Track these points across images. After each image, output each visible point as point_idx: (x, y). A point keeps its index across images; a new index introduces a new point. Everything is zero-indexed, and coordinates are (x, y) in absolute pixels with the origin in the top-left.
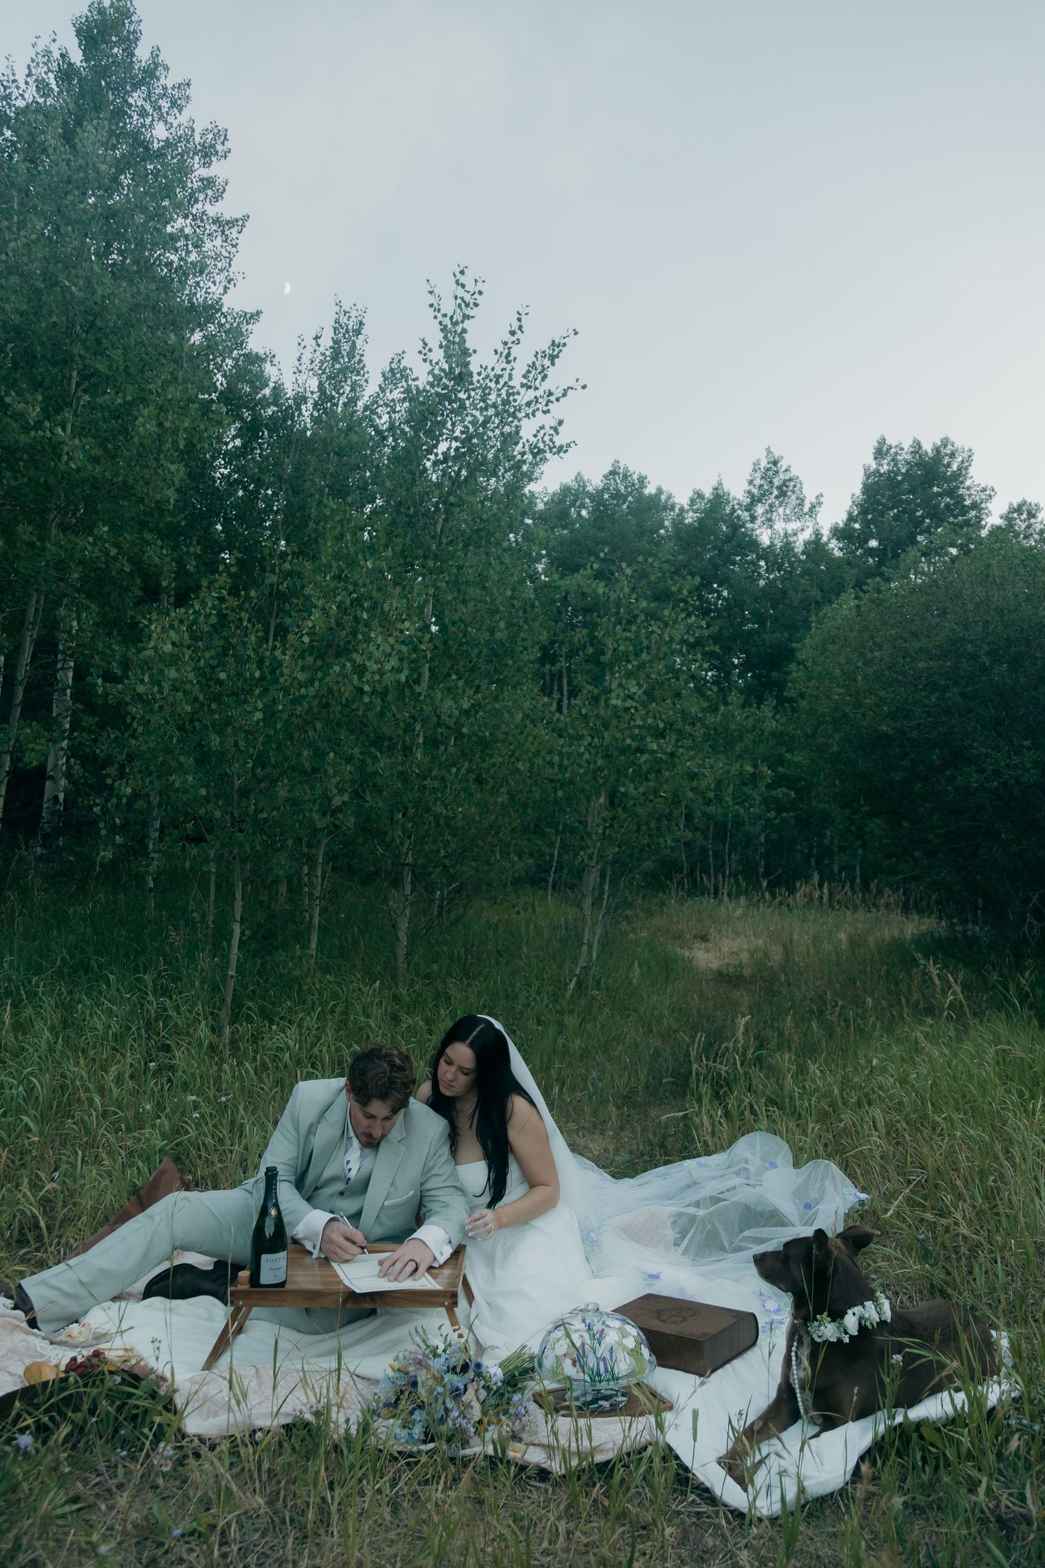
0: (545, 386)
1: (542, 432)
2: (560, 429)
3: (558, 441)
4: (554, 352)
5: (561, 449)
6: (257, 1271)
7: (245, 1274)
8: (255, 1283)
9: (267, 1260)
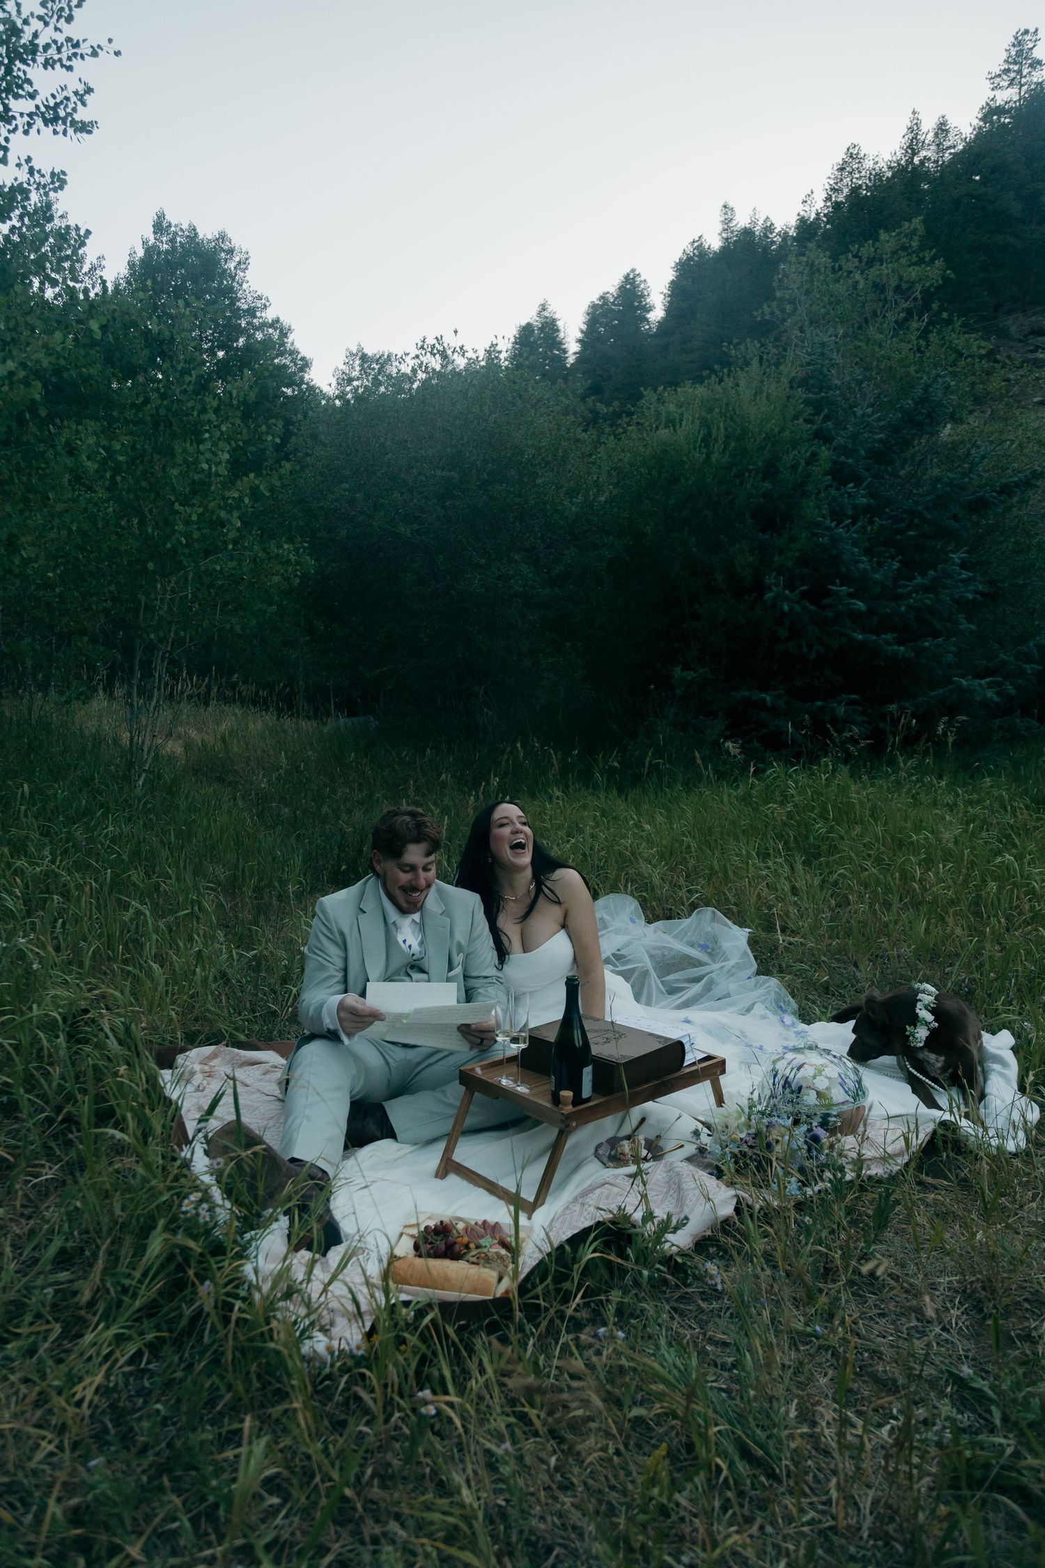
0: (69, 30)
1: (65, 93)
2: (87, 97)
3: (82, 115)
5: (85, 128)
6: (577, 1087)
7: (567, 1094)
8: (578, 1100)
9: (587, 1073)
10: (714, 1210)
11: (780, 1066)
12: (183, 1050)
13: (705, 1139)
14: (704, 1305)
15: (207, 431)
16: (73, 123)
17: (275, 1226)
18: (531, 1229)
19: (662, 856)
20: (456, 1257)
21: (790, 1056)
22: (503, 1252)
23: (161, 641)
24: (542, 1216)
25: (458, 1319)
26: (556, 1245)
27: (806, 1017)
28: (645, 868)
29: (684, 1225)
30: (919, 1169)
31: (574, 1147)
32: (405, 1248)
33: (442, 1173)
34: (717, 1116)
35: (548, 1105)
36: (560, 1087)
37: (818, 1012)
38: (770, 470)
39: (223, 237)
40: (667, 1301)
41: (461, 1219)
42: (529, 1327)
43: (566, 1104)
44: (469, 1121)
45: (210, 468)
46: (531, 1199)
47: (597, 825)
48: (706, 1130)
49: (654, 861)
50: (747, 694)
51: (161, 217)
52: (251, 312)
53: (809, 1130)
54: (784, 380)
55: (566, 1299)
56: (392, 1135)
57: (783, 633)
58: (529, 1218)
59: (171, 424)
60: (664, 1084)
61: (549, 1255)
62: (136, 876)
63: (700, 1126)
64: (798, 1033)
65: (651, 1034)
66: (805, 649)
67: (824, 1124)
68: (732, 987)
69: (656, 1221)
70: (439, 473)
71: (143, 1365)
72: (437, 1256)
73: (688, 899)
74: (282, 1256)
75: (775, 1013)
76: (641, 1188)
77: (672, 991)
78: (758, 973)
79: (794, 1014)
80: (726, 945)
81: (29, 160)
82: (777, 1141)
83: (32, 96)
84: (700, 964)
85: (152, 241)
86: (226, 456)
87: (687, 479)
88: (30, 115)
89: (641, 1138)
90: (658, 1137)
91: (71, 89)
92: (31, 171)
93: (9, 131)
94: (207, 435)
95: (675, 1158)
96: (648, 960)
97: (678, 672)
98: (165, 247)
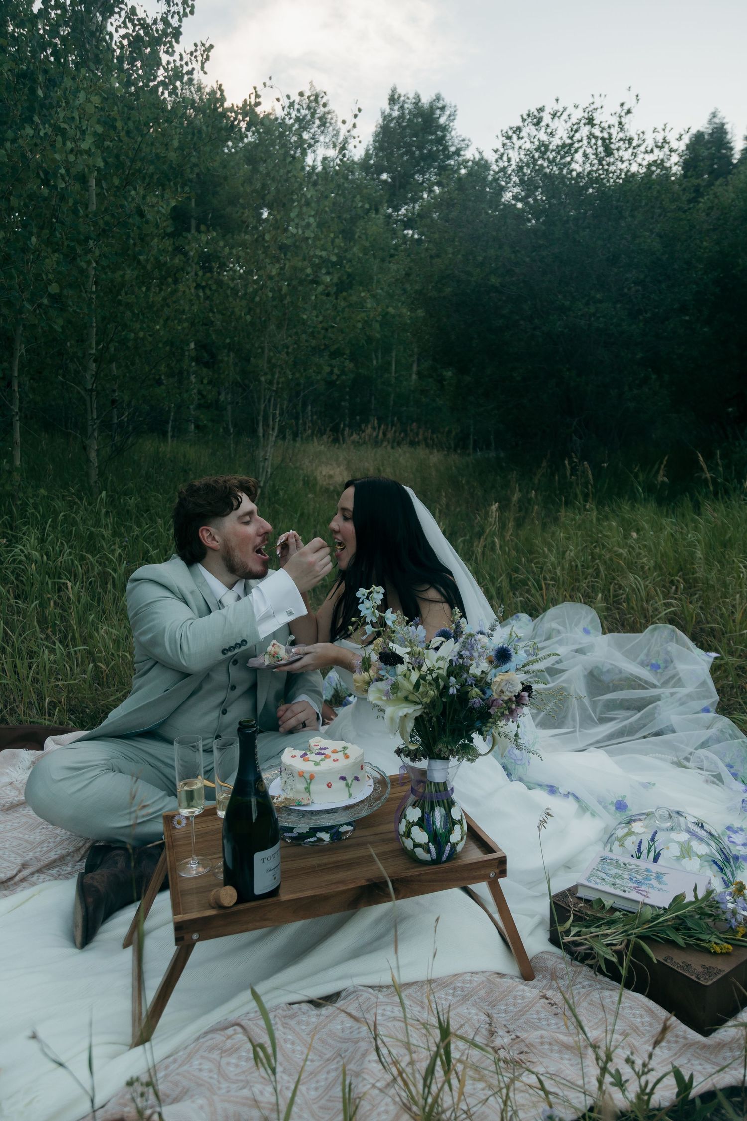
39: (438, 98)
51: (394, 91)
85: (388, 111)
98: (396, 113)
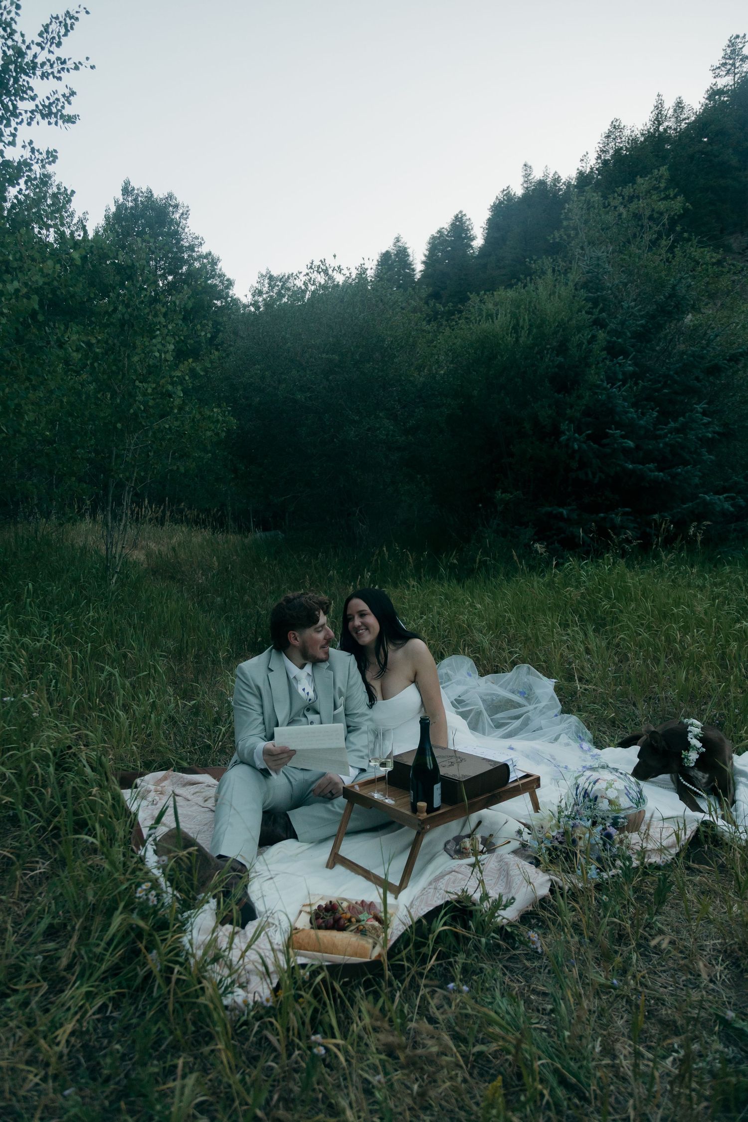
0: (59, 52)
1: (56, 96)
2: (71, 98)
3: (68, 111)
4: (68, 21)
5: (70, 119)
6: (429, 799)
7: (422, 805)
8: (430, 809)
9: (437, 789)
10: (534, 891)
11: (581, 781)
12: (142, 775)
13: (526, 837)
14: (528, 964)
15: (158, 329)
16: (62, 116)
17: (206, 907)
18: (397, 907)
19: (490, 628)
20: (342, 929)
21: (588, 773)
22: (376, 924)
23: (127, 479)
24: (405, 896)
25: (342, 977)
26: (415, 919)
27: (599, 744)
28: (478, 636)
29: (512, 903)
30: (687, 857)
31: (429, 843)
32: (303, 922)
33: (331, 865)
34: (534, 819)
35: (408, 813)
36: (417, 799)
37: (608, 741)
38: (562, 348)
39: (170, 196)
40: (500, 960)
41: (345, 900)
42: (396, 983)
43: (422, 812)
44: (351, 825)
45: (161, 356)
46: (397, 884)
47: (443, 606)
48: (526, 830)
49: (484, 631)
50: (549, 509)
51: (127, 183)
52: (191, 248)
53: (604, 829)
54: (571, 284)
55: (424, 960)
56: (294, 836)
57: (574, 465)
58: (396, 898)
59: (133, 326)
60: (494, 796)
61: (411, 927)
62: (110, 648)
63: (522, 827)
64: (593, 756)
65: (484, 759)
66: (590, 476)
67: (615, 824)
68: (543, 722)
69: (490, 900)
70: (324, 356)
71: (108, 1014)
72: (327, 928)
73: (510, 658)
74: (211, 929)
75: (575, 741)
76: (479, 875)
77: (499, 725)
78: (563, 712)
79: (590, 742)
80: (538, 691)
81: (31, 143)
82: (580, 838)
83: (33, 98)
84: (520, 706)
85: (121, 200)
86: (172, 347)
87: (502, 356)
88: (32, 112)
89: (478, 836)
90: (491, 835)
91: (60, 92)
92: (33, 150)
93: (17, 123)
94: (158, 332)
95: (504, 851)
96: (481, 703)
97: (499, 494)
98: (130, 204)
